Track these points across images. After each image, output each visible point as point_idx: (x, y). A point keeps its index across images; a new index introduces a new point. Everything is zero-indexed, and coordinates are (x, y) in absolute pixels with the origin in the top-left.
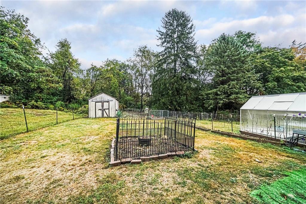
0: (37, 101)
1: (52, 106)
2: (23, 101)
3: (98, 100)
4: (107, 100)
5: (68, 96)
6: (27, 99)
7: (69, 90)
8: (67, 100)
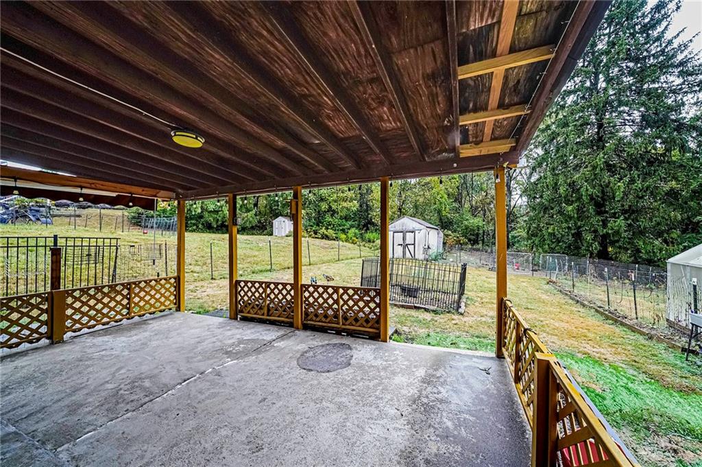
0: (327, 229)
1: (343, 236)
2: (314, 229)
3: (398, 229)
4: (411, 229)
5: (364, 219)
6: (318, 225)
7: (367, 211)
8: (364, 226)
